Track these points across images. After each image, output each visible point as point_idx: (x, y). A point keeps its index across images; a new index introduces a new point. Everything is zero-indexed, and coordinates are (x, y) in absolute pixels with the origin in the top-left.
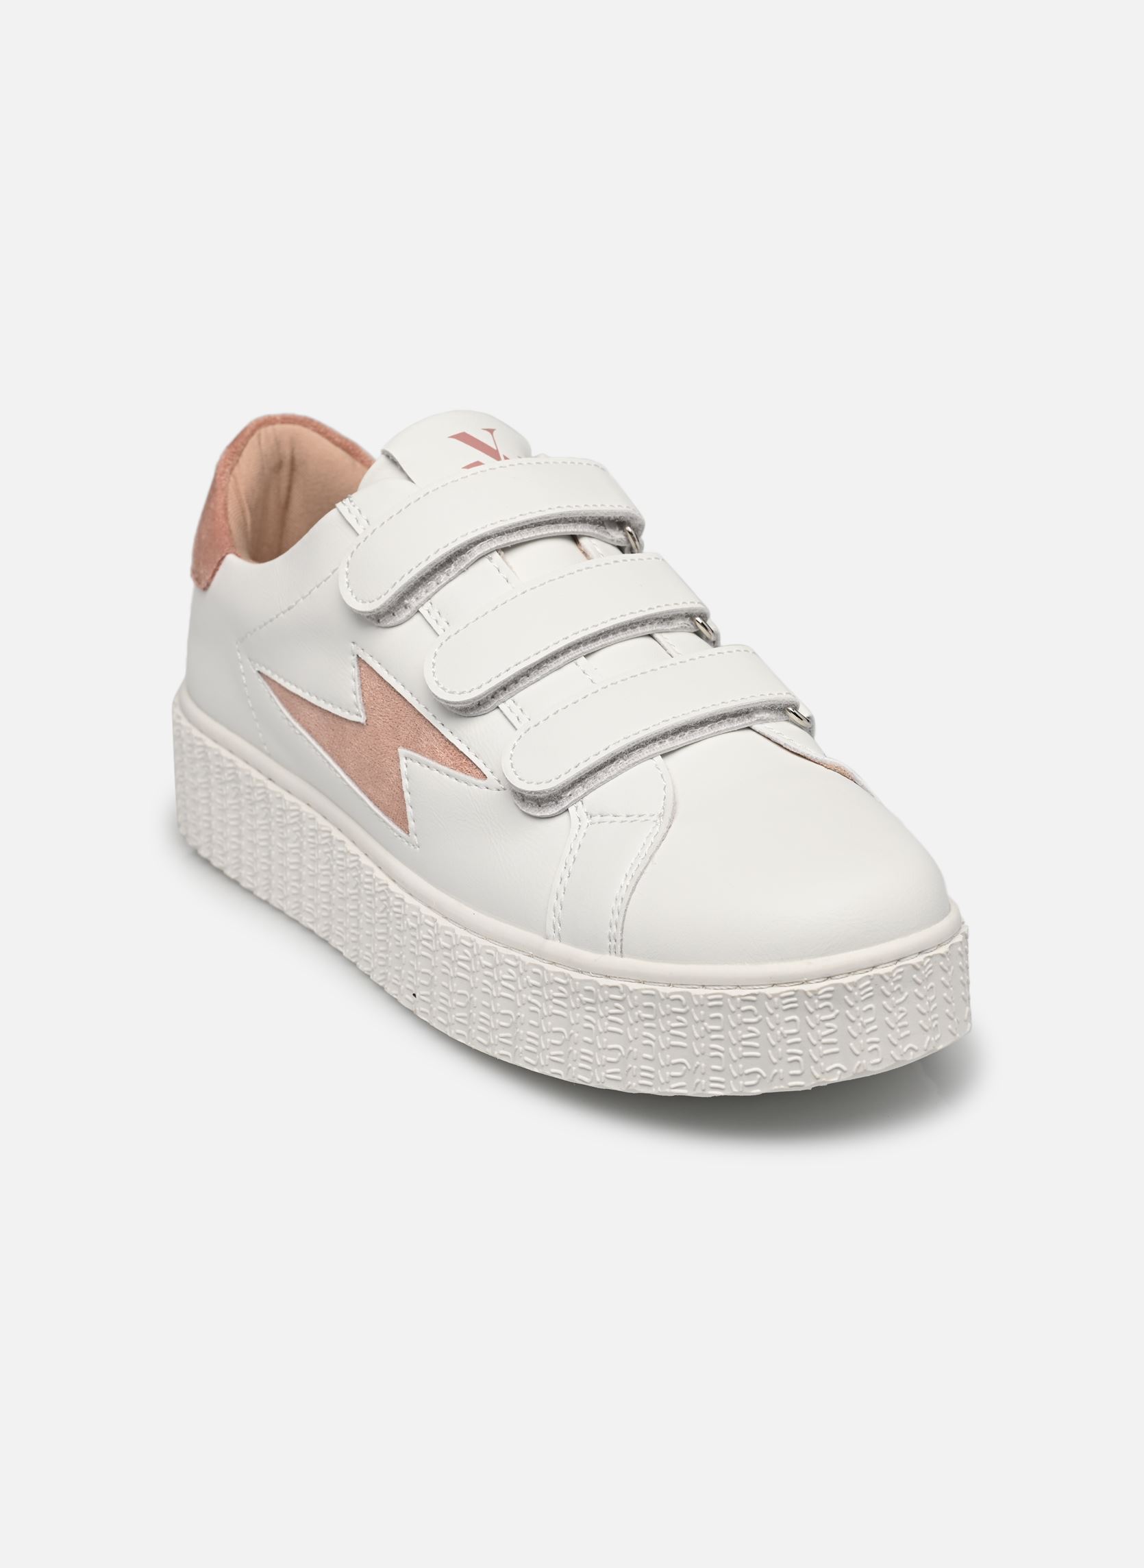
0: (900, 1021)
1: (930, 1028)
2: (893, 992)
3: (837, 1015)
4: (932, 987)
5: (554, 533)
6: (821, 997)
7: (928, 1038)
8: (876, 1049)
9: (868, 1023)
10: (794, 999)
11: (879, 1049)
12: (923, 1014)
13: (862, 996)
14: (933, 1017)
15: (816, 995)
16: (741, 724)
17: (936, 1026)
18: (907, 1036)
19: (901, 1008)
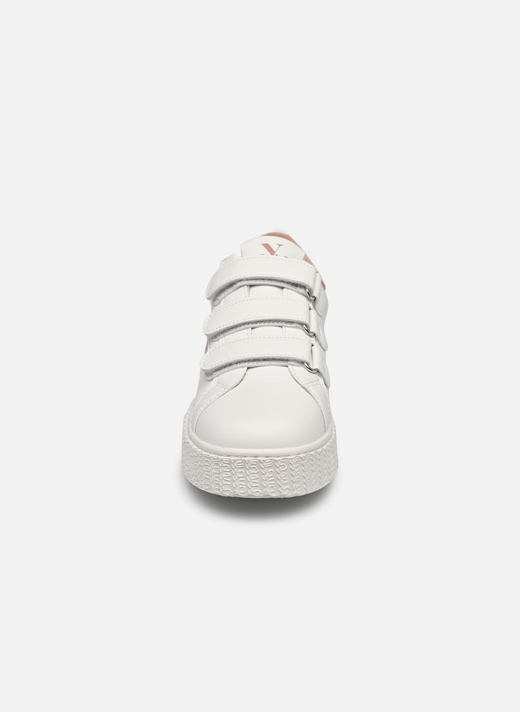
0: (283, 477)
1: (296, 481)
2: (280, 466)
3: (258, 472)
4: (297, 466)
5: (270, 284)
6: (251, 463)
7: (295, 485)
8: (273, 487)
9: (270, 477)
10: (242, 464)
11: (275, 487)
12: (293, 476)
13: (267, 465)
14: (297, 477)
15: (249, 462)
16: (282, 364)
17: (298, 481)
18: (286, 483)
19: (284, 473)
